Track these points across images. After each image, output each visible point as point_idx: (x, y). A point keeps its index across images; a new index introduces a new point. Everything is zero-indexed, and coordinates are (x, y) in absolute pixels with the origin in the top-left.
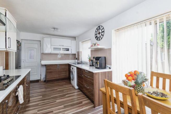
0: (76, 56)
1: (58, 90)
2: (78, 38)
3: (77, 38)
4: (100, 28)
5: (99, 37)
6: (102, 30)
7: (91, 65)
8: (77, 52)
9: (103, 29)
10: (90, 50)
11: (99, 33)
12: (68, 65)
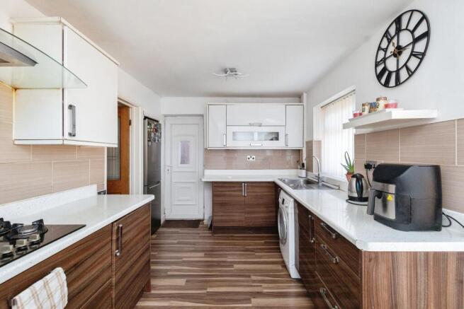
0: (303, 158)
1: (236, 266)
2: (308, 97)
3: (305, 95)
4: (404, 26)
5: (398, 71)
6: (412, 32)
7: (356, 195)
8: (307, 143)
9: (424, 21)
10: (351, 132)
11: (399, 50)
12: (273, 185)
